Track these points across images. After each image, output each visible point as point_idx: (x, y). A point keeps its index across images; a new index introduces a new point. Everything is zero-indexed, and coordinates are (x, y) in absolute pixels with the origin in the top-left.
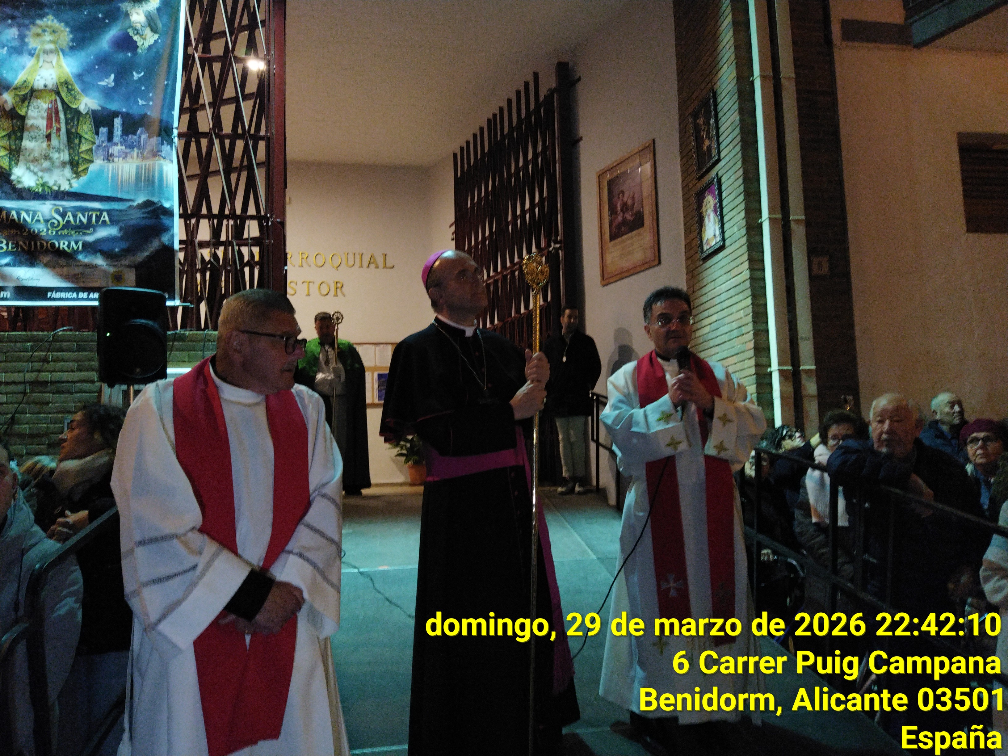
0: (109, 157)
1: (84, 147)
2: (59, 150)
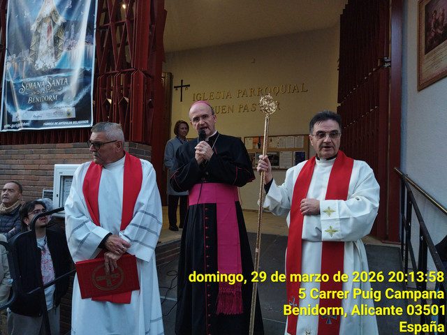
1: (60, 44)
2: (51, 48)
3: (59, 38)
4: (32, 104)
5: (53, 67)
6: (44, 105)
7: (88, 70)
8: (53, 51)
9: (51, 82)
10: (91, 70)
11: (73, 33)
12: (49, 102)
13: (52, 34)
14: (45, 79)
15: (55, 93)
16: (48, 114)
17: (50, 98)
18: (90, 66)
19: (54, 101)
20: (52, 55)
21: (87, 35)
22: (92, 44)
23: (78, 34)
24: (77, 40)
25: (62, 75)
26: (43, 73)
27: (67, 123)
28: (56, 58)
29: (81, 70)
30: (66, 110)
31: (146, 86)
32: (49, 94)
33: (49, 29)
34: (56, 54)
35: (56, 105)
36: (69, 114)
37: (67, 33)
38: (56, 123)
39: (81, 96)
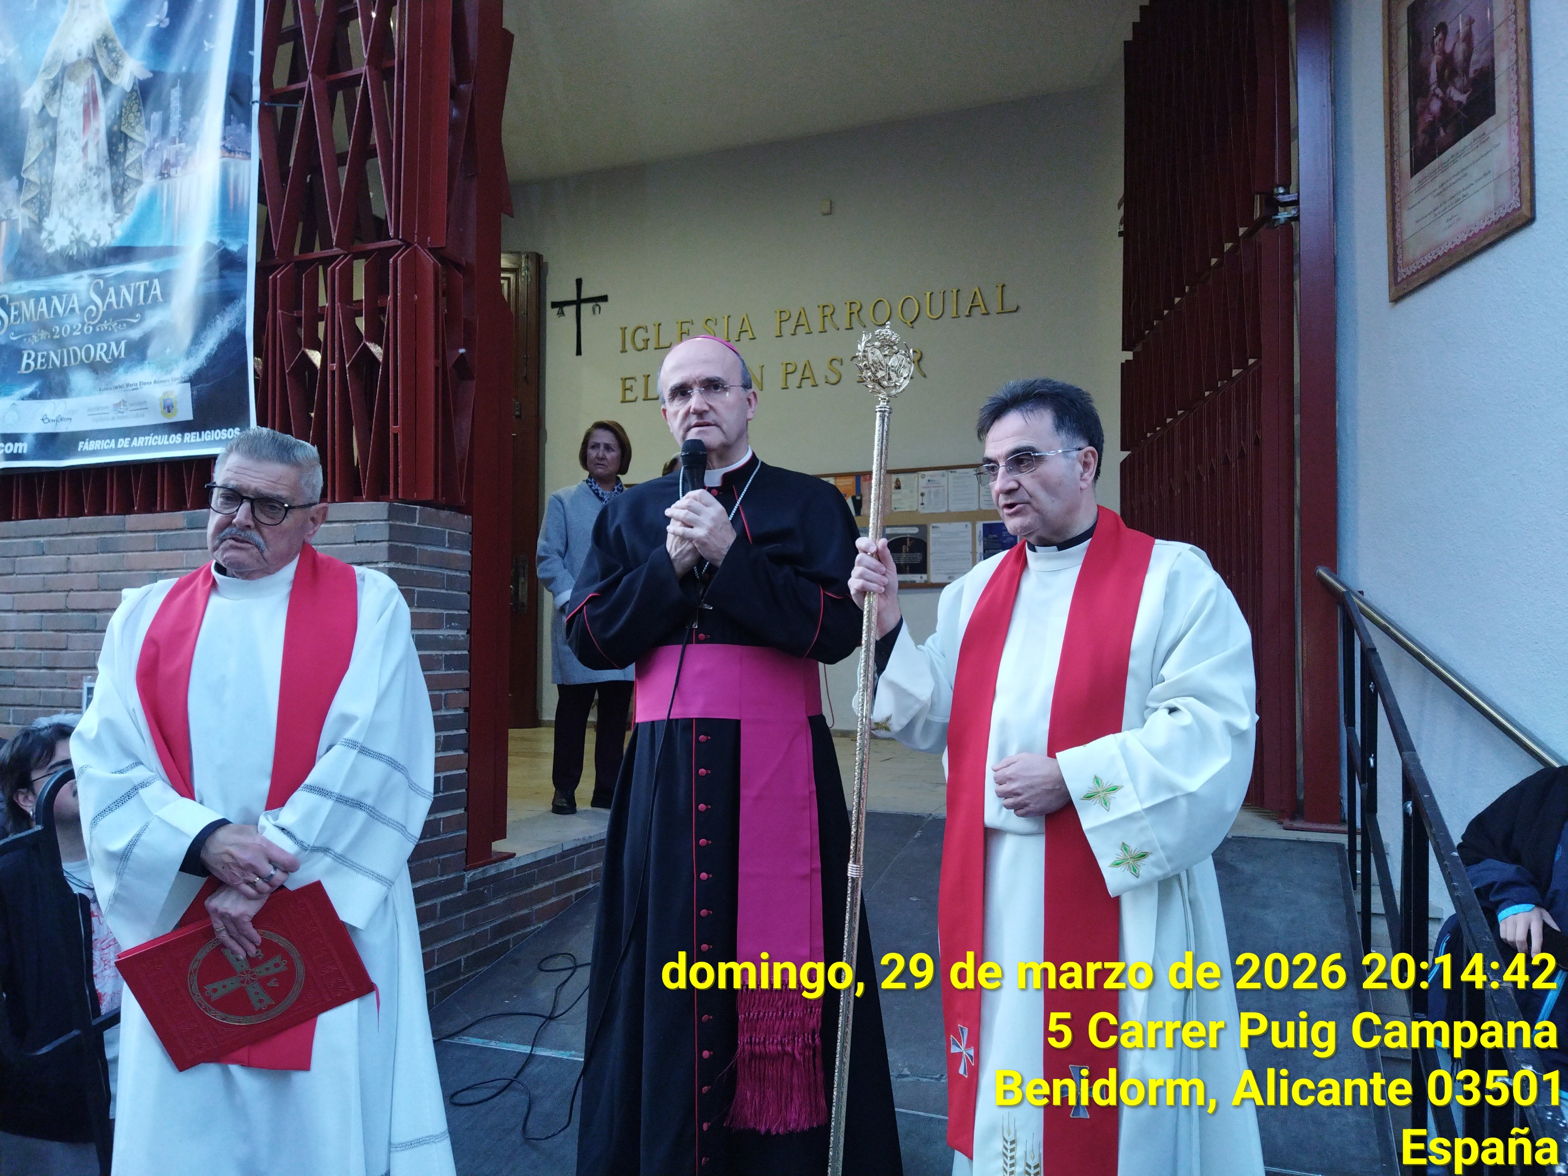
1: (131, 157)
2: (98, 171)
3: (125, 138)
4: (35, 374)
5: (107, 240)
6: (80, 379)
7: (234, 247)
8: (106, 182)
9: (103, 295)
10: (245, 247)
11: (175, 117)
12: (96, 368)
13: (101, 123)
14: (79, 284)
15: (117, 335)
16: (93, 411)
17: (99, 353)
18: (240, 233)
19: (116, 363)
20: (104, 197)
21: (227, 122)
22: (248, 154)
23: (195, 120)
24: (193, 142)
25: (141, 267)
27: (162, 440)
28: (119, 209)
29: (210, 247)
30: (157, 393)
31: (443, 301)
32: (97, 336)
33: (90, 105)
34: (118, 191)
35: (122, 377)
36: (168, 408)
37: (156, 117)
38: (124, 443)
39: (211, 342)
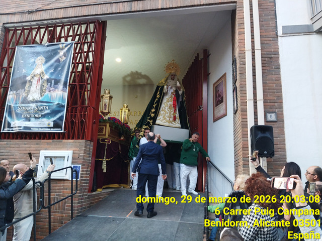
0: (50, 91)
2: (38, 90)
3: (44, 86)
4: (25, 118)
5: (39, 100)
6: (33, 119)
7: (63, 104)
8: (40, 92)
9: (37, 107)
10: (65, 104)
11: (53, 84)
12: (36, 118)
13: (40, 83)
14: (33, 105)
15: (40, 113)
16: (35, 124)
17: (37, 116)
19: (40, 118)
21: (64, 87)
22: (66, 92)
23: (56, 85)
24: (56, 88)
25: (45, 104)
26: (32, 102)
27: (47, 129)
29: (58, 104)
30: (47, 122)
32: (36, 113)
33: (38, 81)
35: (40, 120)
36: (49, 125)
37: (49, 84)
38: (40, 129)
39: (58, 117)
